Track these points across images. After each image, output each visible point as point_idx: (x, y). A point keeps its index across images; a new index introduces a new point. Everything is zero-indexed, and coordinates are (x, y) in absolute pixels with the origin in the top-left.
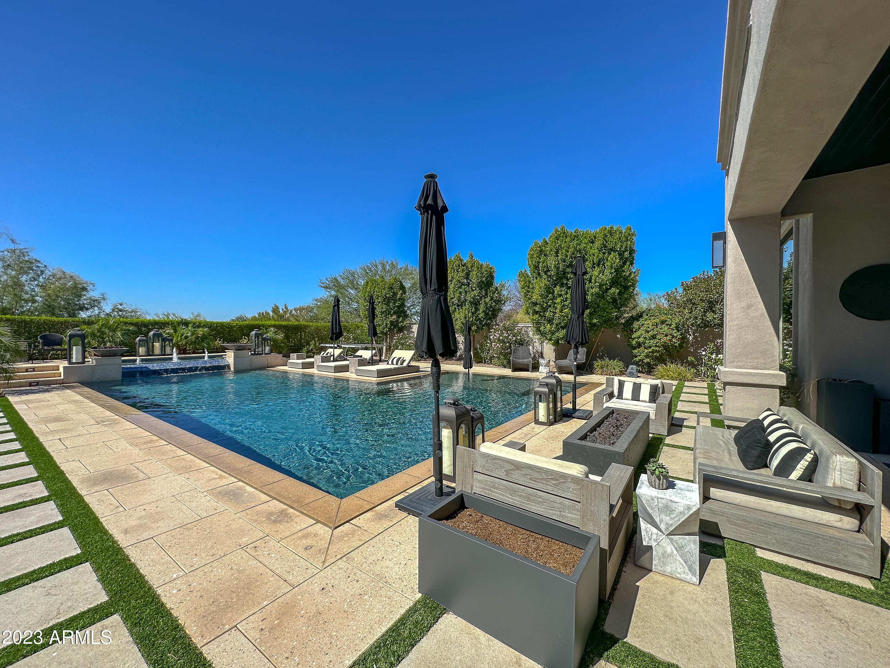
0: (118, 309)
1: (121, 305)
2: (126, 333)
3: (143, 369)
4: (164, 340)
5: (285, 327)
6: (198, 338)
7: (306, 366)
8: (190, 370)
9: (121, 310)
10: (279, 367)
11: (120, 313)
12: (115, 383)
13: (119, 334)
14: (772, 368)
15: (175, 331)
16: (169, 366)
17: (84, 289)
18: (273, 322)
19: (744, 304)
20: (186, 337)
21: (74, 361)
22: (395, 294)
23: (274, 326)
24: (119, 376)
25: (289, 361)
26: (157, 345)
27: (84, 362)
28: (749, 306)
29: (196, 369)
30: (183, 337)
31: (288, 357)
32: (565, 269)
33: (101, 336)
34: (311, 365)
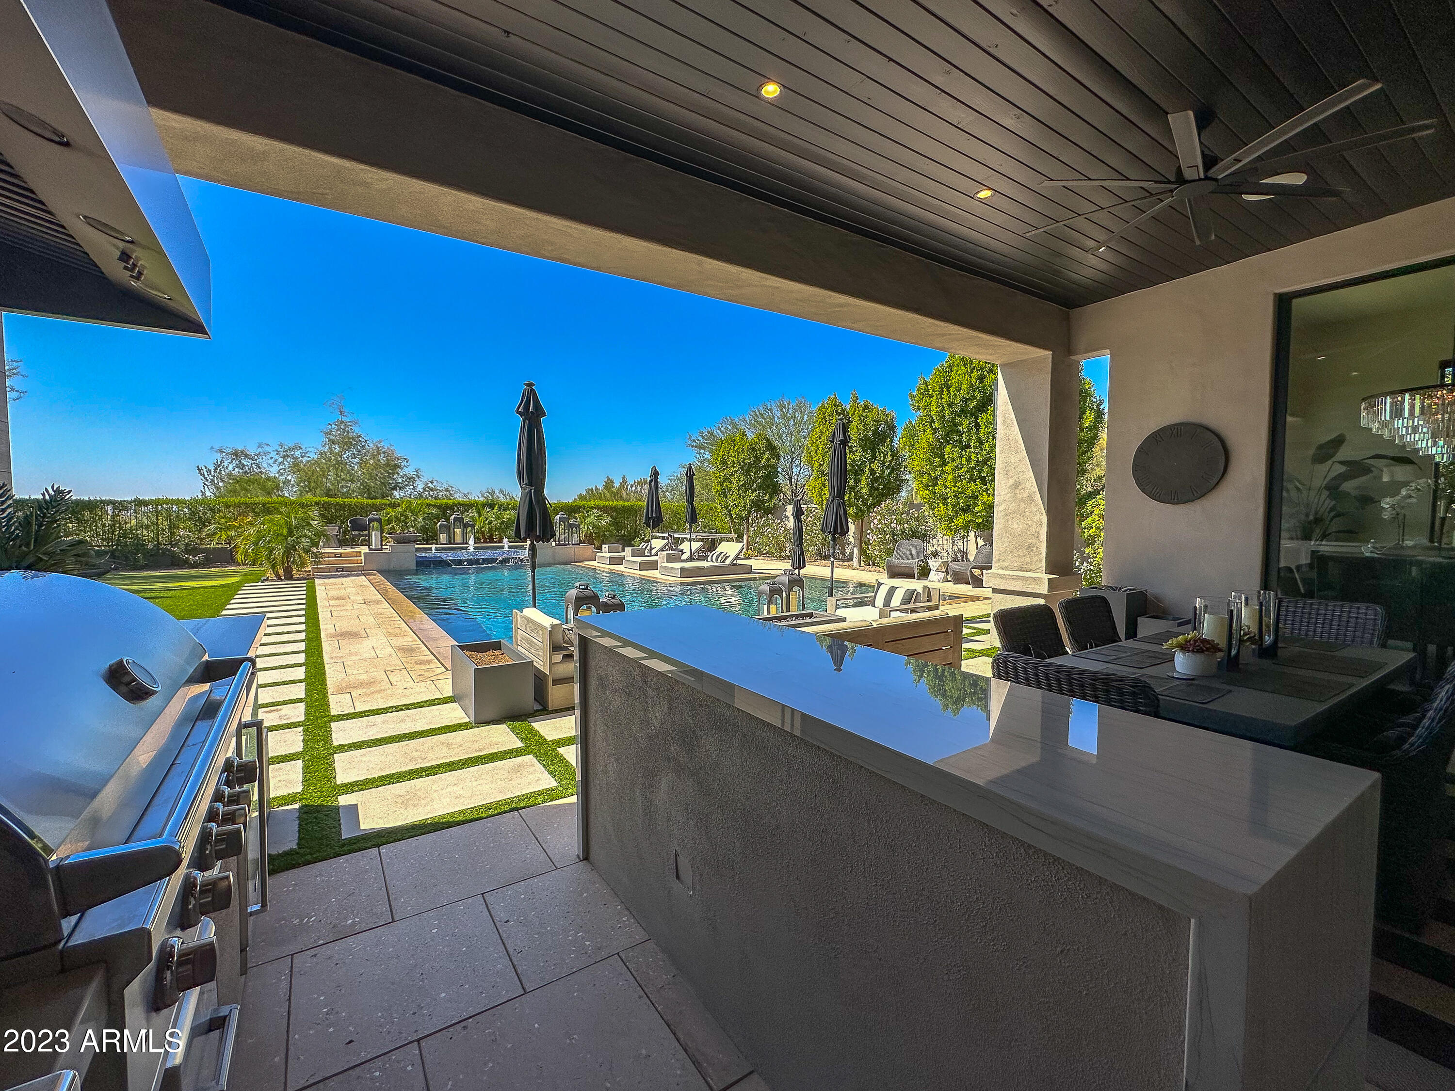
0: (428, 487)
1: (432, 483)
2: (429, 517)
3: (437, 559)
4: (466, 526)
5: (615, 509)
6: (503, 522)
7: (614, 561)
8: (485, 561)
9: (432, 490)
10: (586, 563)
11: (431, 493)
12: (409, 572)
13: (420, 519)
14: (1038, 570)
15: (480, 515)
16: (463, 556)
17: (396, 466)
18: (597, 502)
19: (1011, 482)
20: (491, 522)
21: (374, 547)
22: (758, 459)
23: (599, 508)
24: (413, 566)
25: (598, 554)
26: (458, 531)
27: (382, 549)
28: (1017, 485)
29: (493, 560)
30: (487, 522)
31: (600, 548)
32: (953, 419)
33: (403, 520)
34: (620, 561)
